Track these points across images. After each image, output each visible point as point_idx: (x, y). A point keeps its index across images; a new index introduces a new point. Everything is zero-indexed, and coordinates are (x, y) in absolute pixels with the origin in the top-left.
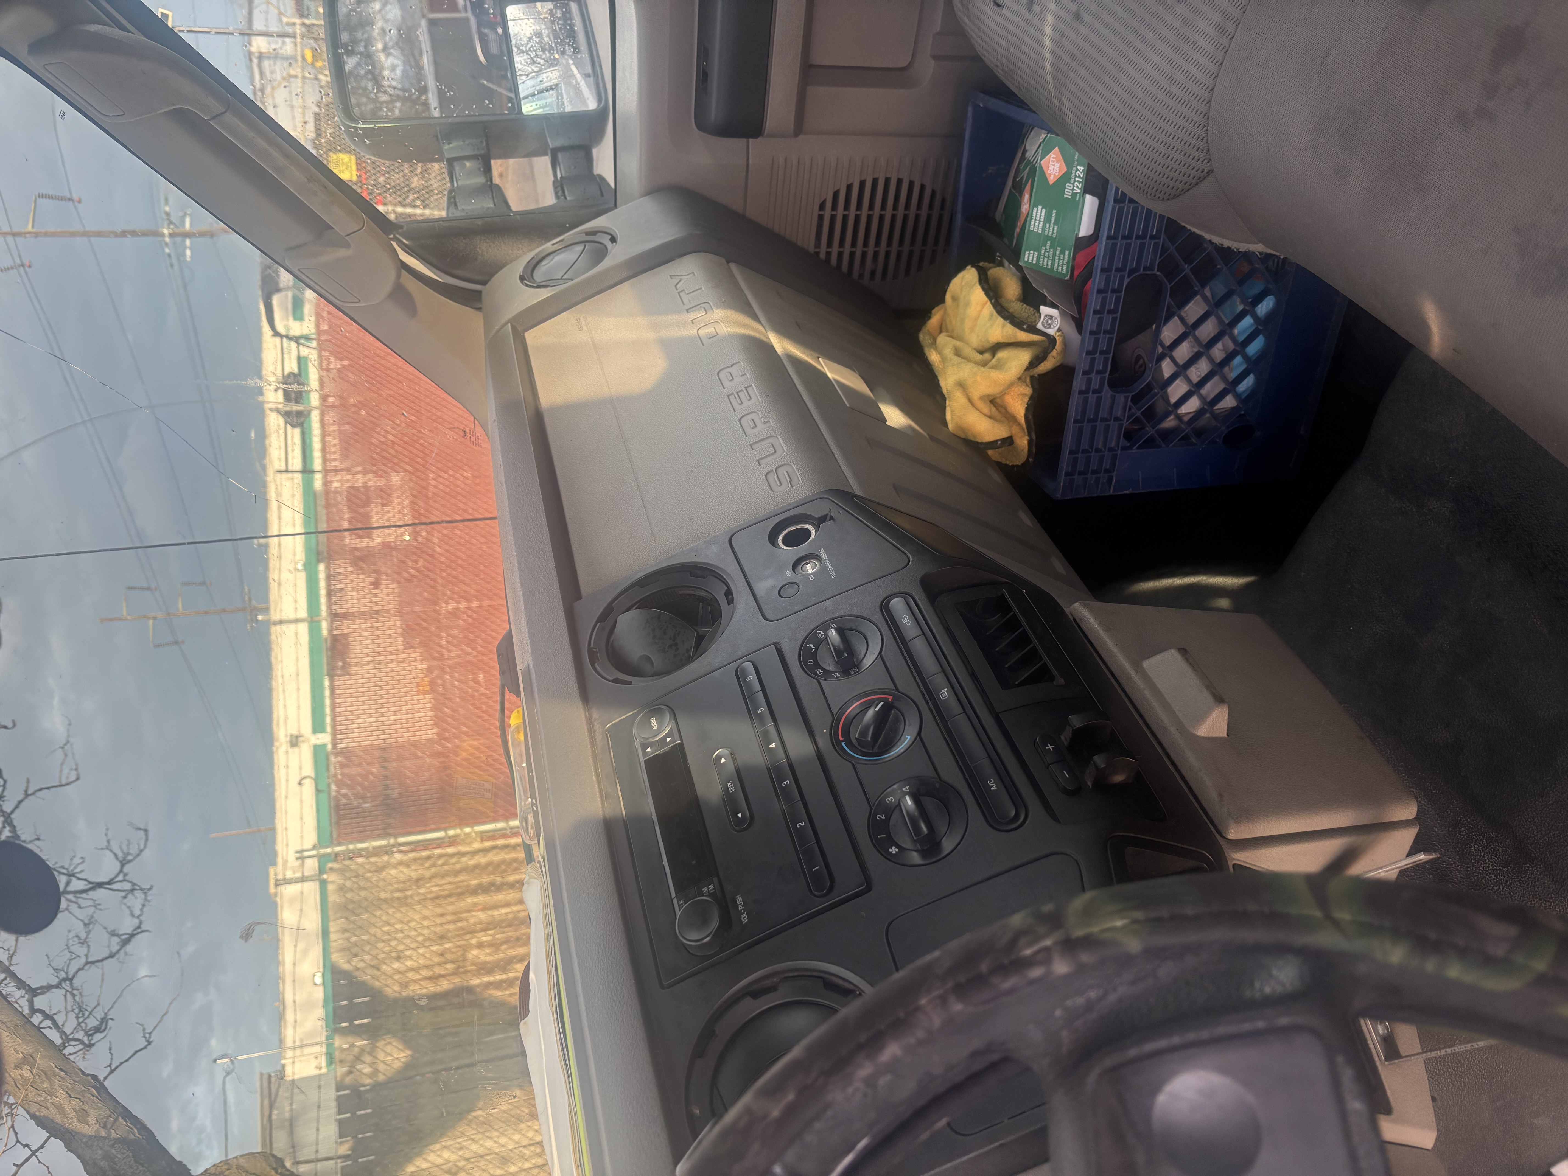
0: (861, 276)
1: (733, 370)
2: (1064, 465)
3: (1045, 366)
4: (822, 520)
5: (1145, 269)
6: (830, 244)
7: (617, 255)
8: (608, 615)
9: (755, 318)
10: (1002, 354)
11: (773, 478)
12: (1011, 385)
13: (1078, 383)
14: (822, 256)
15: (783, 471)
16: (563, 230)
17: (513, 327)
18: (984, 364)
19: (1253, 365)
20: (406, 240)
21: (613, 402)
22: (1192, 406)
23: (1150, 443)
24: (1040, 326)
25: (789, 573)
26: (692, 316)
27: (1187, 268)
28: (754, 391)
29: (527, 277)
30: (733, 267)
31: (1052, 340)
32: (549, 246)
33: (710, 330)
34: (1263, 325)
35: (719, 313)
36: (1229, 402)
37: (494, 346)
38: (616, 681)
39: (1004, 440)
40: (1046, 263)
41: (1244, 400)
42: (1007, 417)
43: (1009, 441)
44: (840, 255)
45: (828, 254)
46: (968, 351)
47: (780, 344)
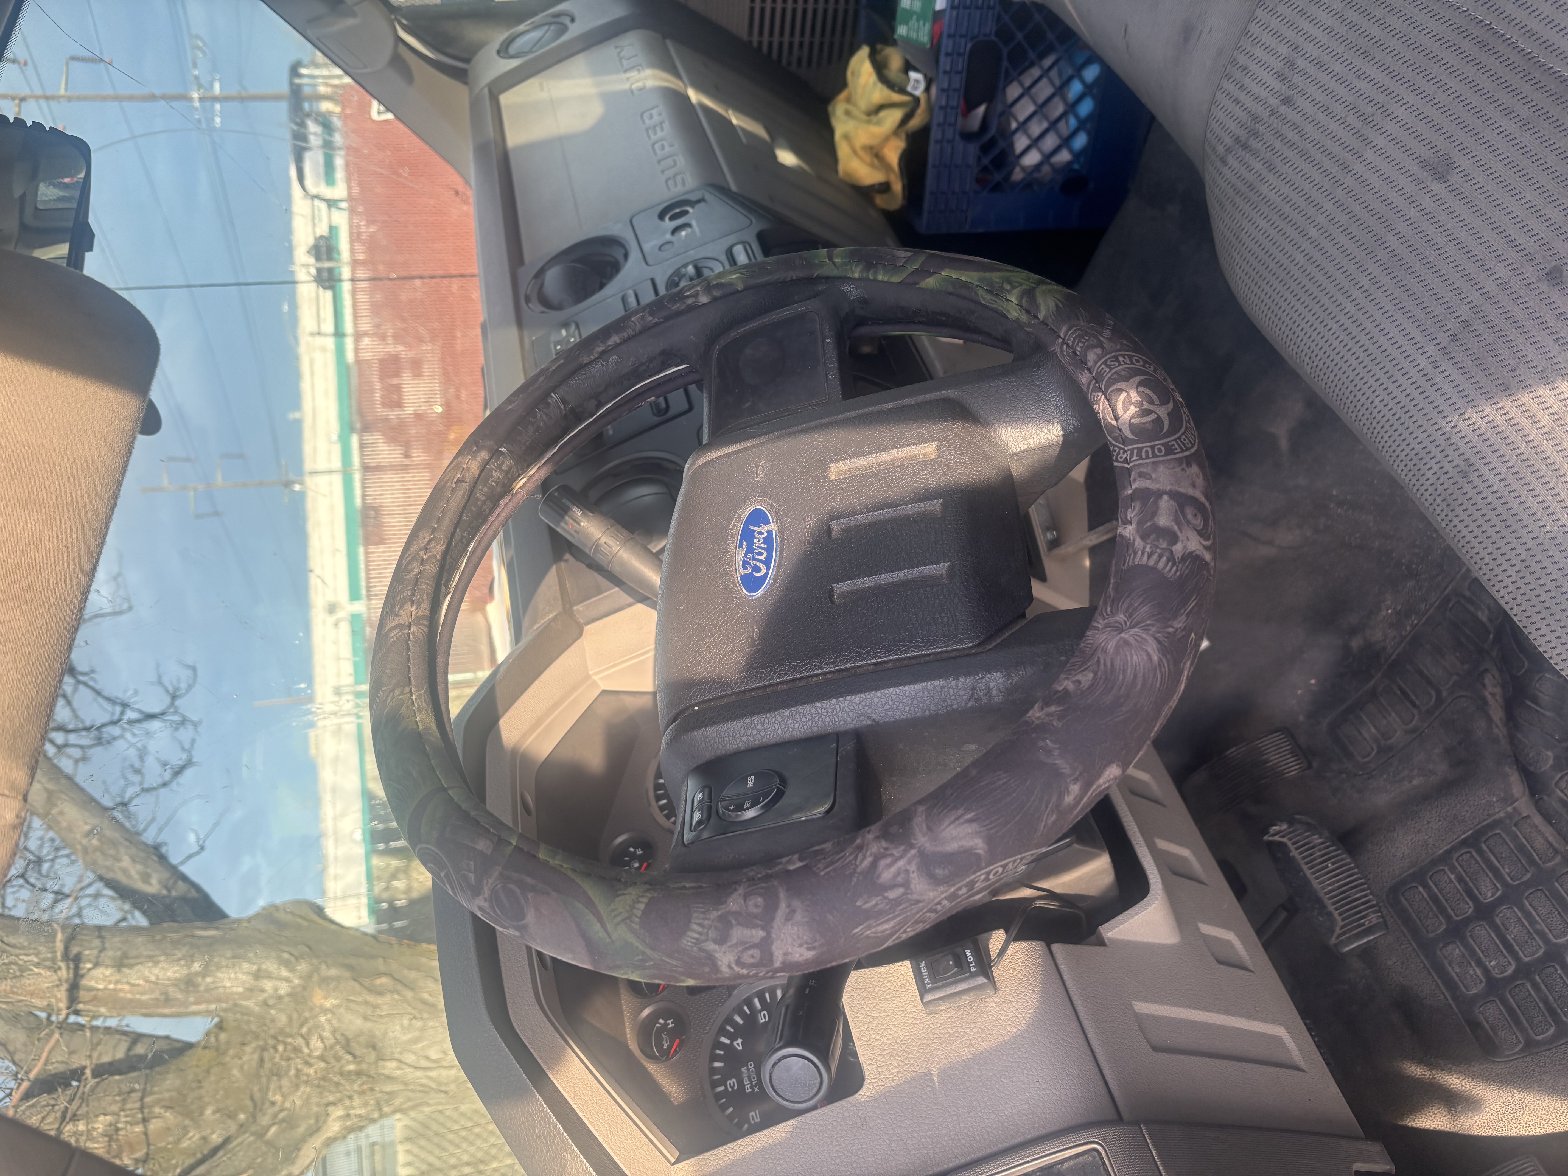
0: (789, 63)
1: (654, 112)
2: (927, 205)
3: (915, 123)
4: (699, 201)
5: (985, 35)
6: (761, 33)
7: (575, 30)
8: (541, 273)
9: (678, 75)
10: (882, 114)
11: (671, 183)
12: (887, 139)
13: (935, 134)
14: (755, 44)
15: (679, 178)
16: (535, 14)
17: (490, 92)
18: (869, 122)
19: (1082, 125)
20: (406, 19)
21: (561, 140)
22: (1032, 159)
23: (997, 188)
24: (909, 89)
25: (668, 237)
26: (628, 75)
27: (1020, 36)
28: (667, 126)
29: (504, 51)
30: (669, 42)
31: (917, 100)
32: (522, 27)
33: (640, 84)
34: (1089, 89)
35: (648, 72)
36: (1064, 156)
37: (475, 105)
38: (543, 312)
39: (881, 184)
40: (913, 35)
41: (1077, 156)
42: (887, 167)
43: (885, 188)
44: (770, 44)
45: (760, 43)
46: (855, 111)
47: (694, 96)
